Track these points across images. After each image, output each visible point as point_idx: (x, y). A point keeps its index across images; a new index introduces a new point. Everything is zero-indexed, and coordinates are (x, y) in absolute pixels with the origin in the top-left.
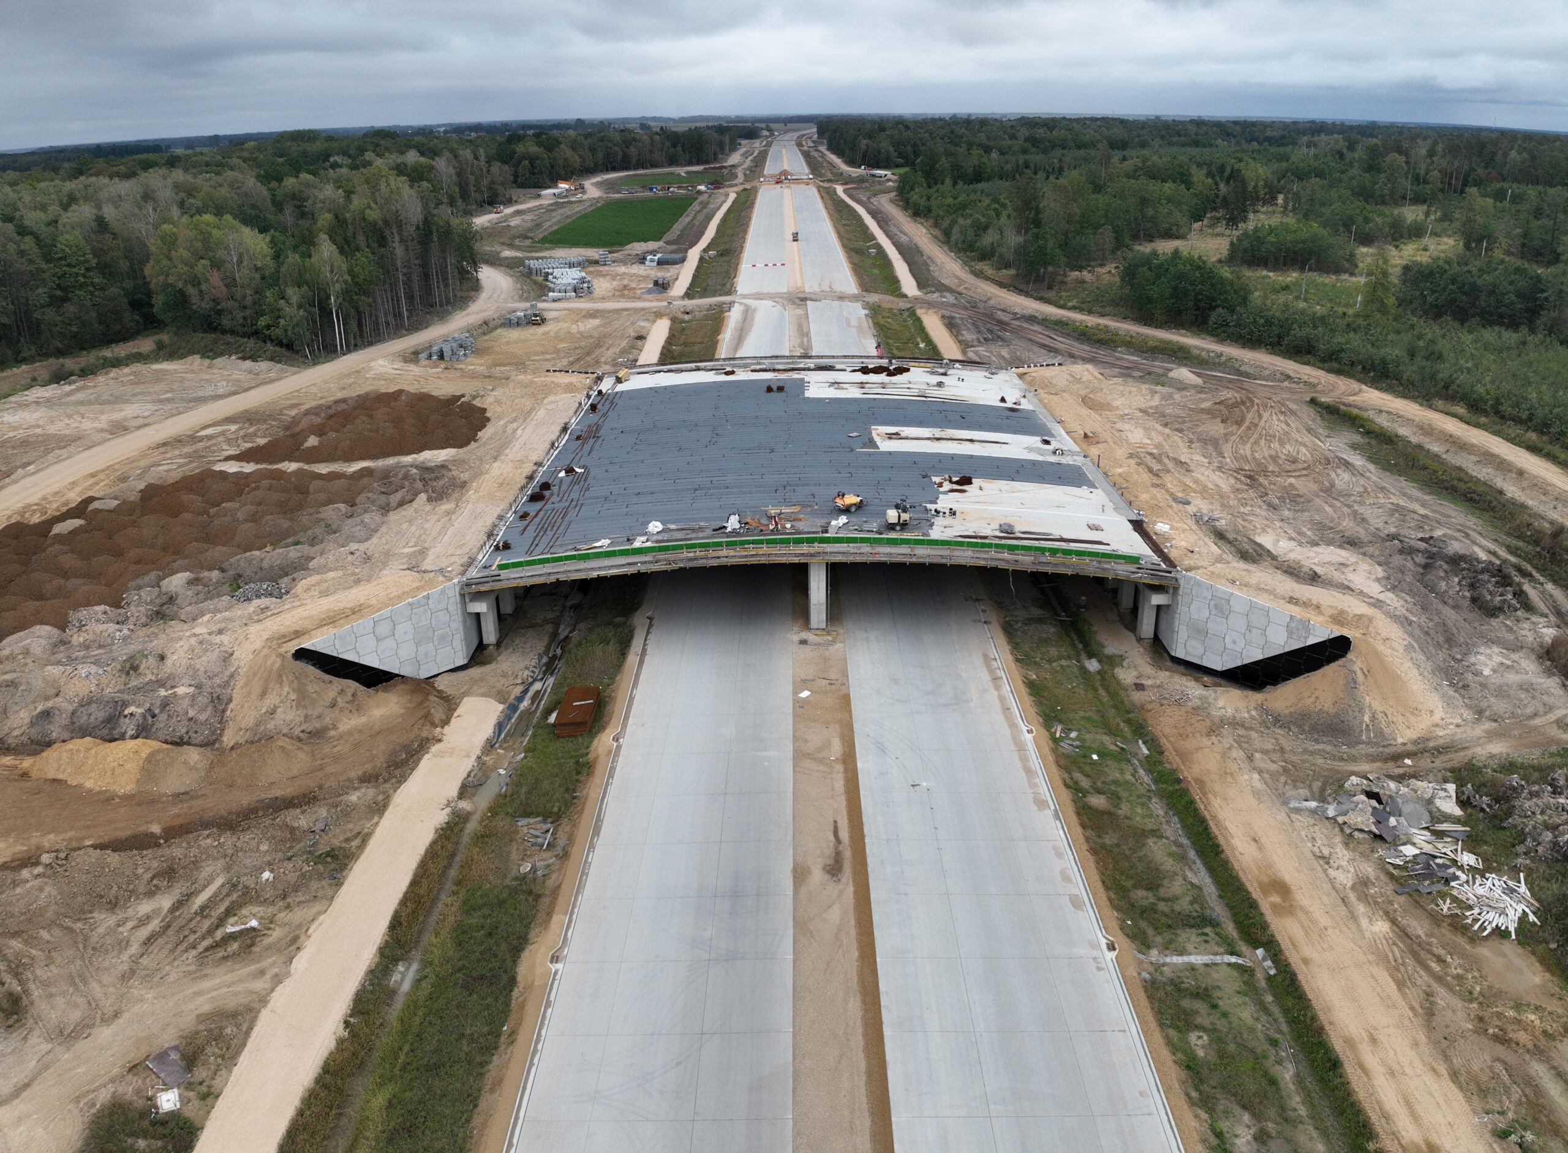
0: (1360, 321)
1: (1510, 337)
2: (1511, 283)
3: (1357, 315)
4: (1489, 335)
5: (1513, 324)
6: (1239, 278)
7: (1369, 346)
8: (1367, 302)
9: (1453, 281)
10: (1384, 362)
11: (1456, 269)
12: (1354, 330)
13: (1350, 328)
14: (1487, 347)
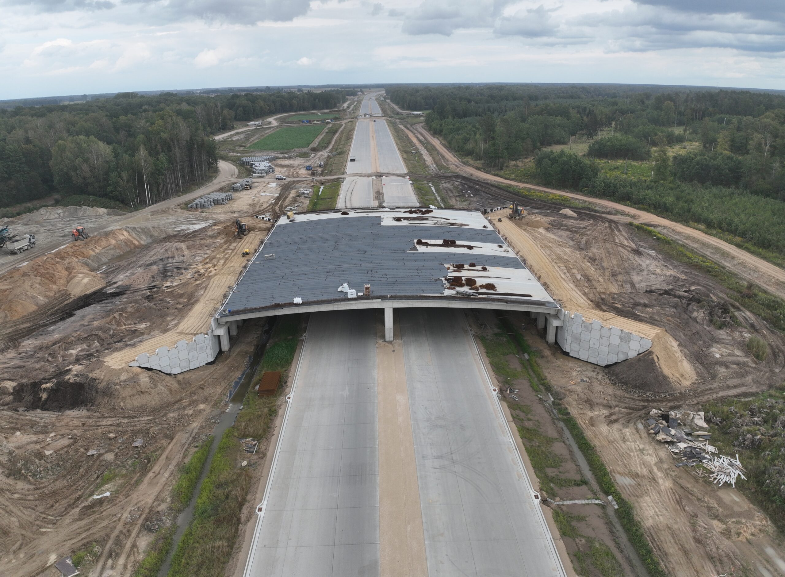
0: (653, 184)
1: (726, 191)
2: (726, 164)
3: (651, 181)
4: (715, 190)
5: (727, 184)
6: (593, 164)
7: (657, 197)
8: (656, 174)
9: (698, 163)
10: (665, 204)
11: (698, 158)
12: (651, 188)
13: (649, 188)
14: (715, 196)
